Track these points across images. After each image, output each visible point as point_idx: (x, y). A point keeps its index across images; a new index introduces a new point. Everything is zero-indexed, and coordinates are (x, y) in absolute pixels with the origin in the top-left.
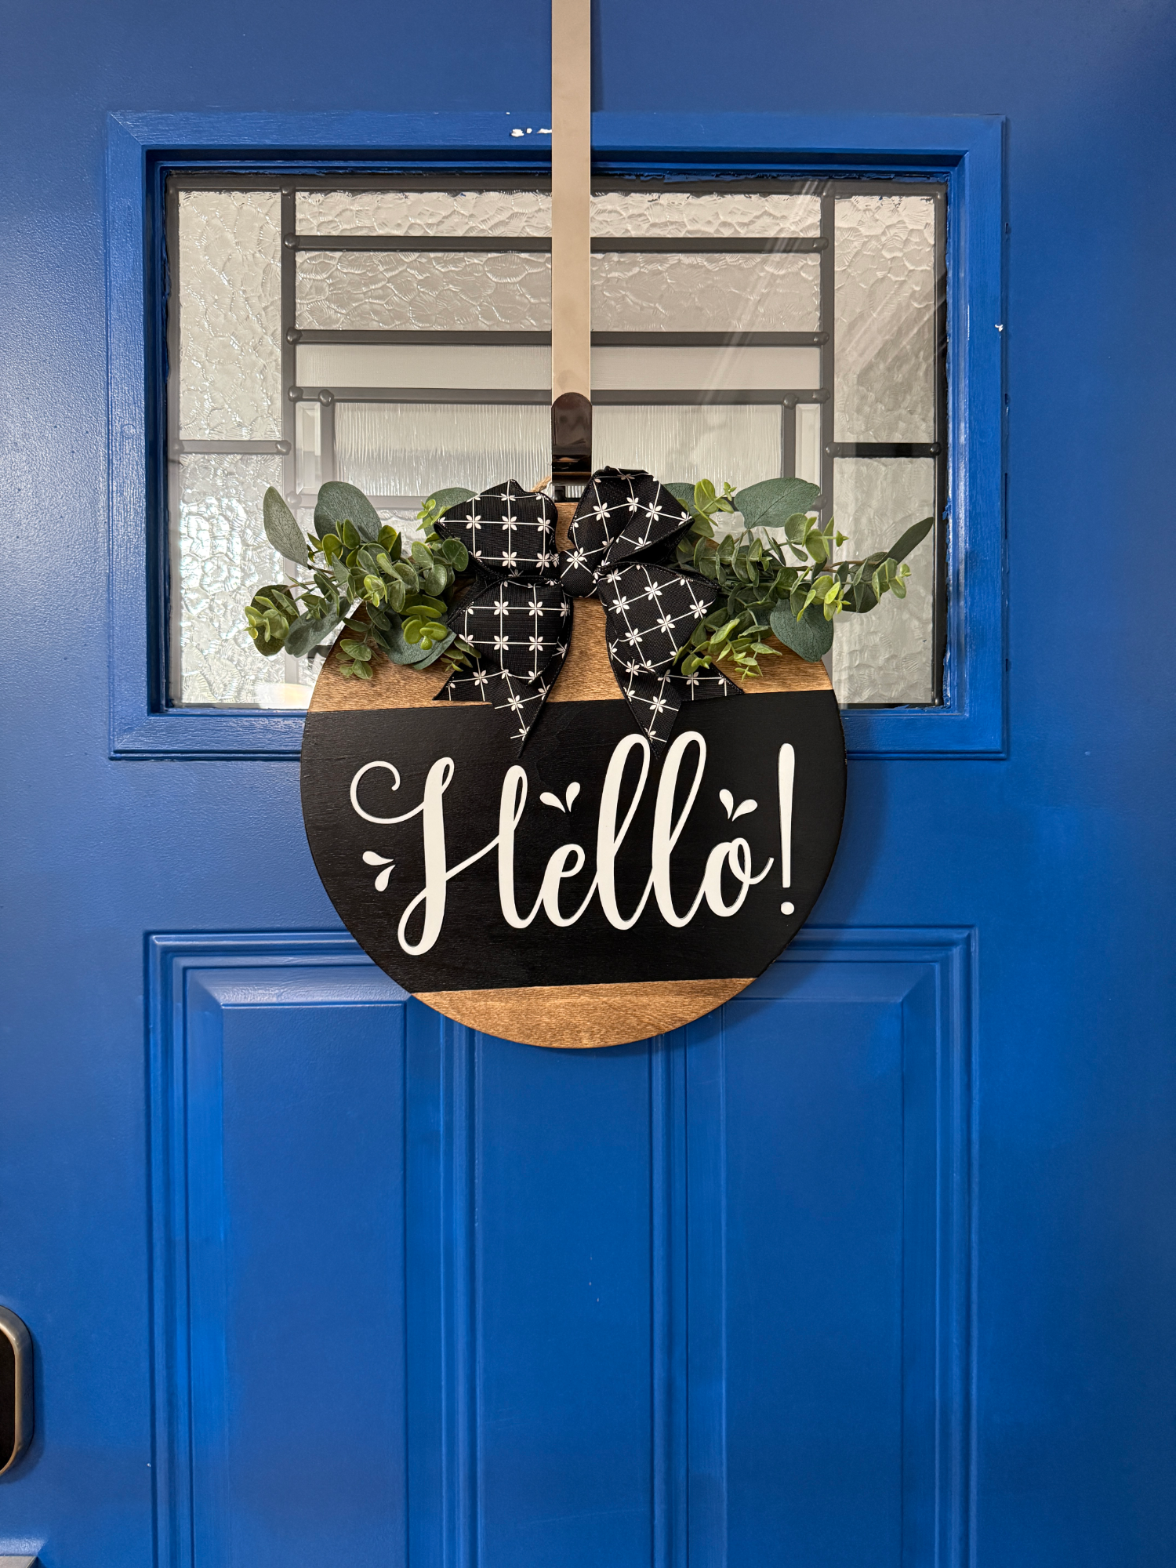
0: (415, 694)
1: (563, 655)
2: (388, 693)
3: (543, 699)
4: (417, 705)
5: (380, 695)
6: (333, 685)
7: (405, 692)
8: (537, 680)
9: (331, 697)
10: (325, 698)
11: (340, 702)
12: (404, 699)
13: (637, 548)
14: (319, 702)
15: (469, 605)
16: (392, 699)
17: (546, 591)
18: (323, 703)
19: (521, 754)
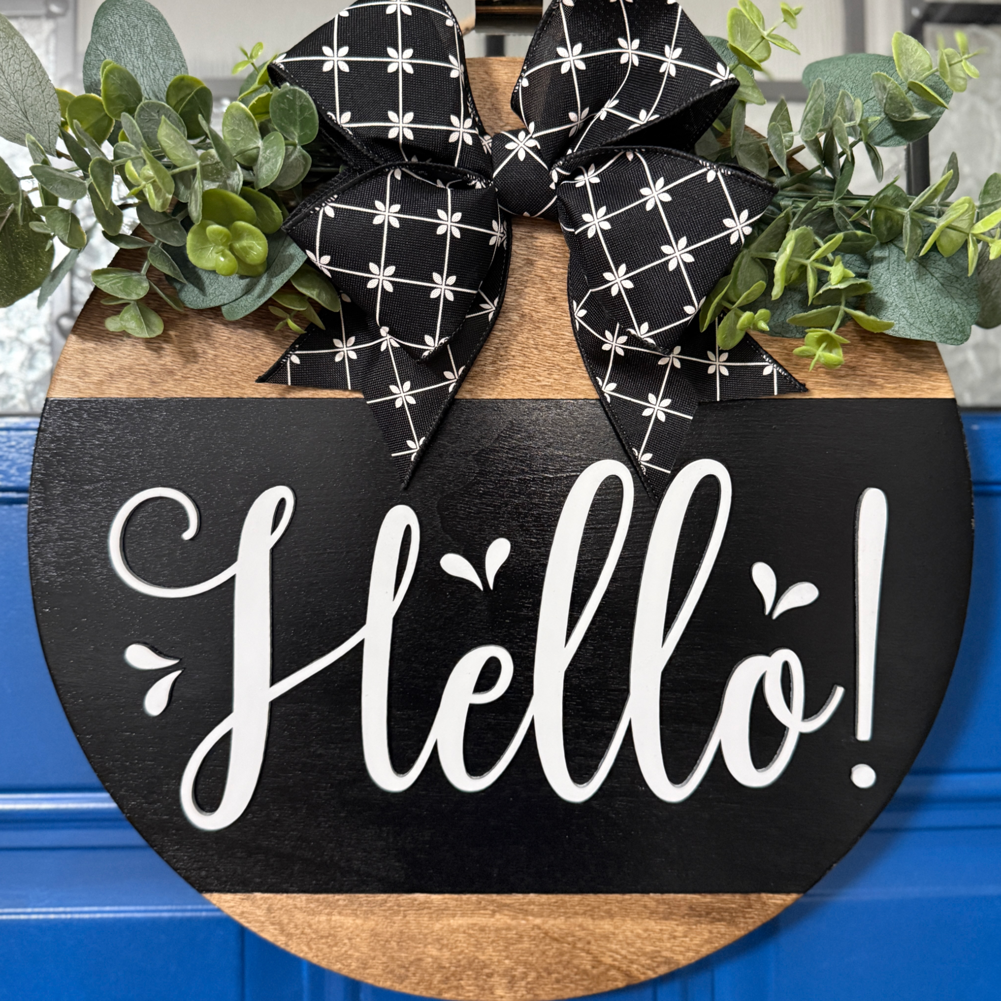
0: (232, 373)
1: (491, 316)
2: (185, 371)
3: (451, 389)
4: (235, 394)
5: (171, 373)
6: (90, 353)
7: (214, 371)
8: (440, 352)
9: (86, 374)
10: (76, 374)
11: (101, 382)
12: (213, 382)
13: (632, 127)
14: (66, 382)
15: (326, 201)
16: (191, 381)
17: (467, 195)
18: (73, 383)
19: (408, 484)
